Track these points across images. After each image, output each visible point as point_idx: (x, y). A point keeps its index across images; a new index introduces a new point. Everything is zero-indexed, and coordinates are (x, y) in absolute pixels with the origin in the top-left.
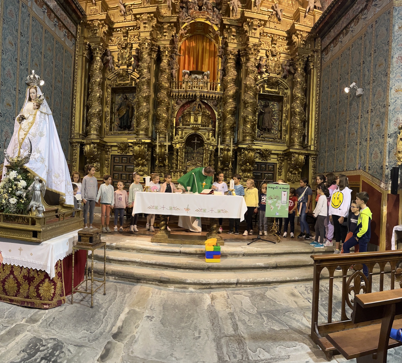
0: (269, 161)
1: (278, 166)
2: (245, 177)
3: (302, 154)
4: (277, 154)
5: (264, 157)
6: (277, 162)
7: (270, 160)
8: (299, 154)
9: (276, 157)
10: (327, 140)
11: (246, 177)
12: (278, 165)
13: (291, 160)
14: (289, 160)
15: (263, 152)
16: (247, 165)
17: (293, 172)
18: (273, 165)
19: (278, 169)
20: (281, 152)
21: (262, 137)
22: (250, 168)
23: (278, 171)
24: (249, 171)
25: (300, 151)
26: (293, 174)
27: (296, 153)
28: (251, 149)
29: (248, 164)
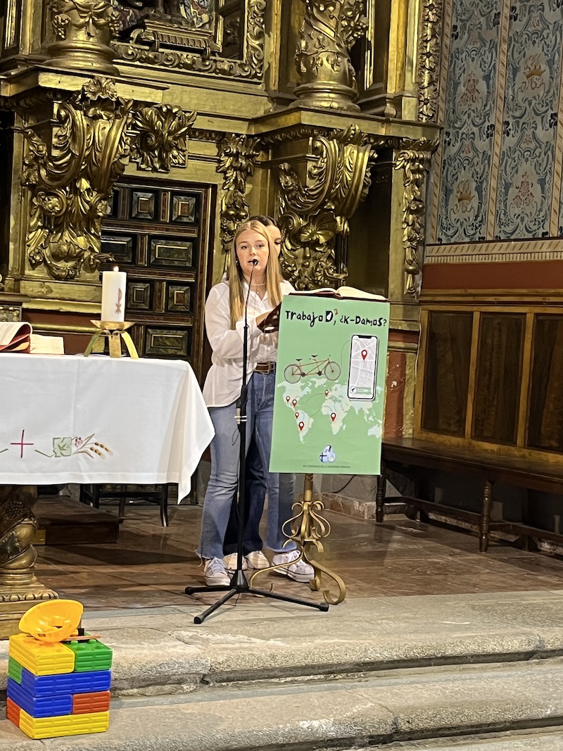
0: (176, 175)
1: (222, 202)
2: (57, 256)
3: (358, 140)
4: (221, 139)
5: (151, 149)
6: (219, 180)
7: (182, 166)
8: (344, 140)
9: (210, 149)
10: (501, 69)
11: (68, 257)
12: (221, 193)
13: (297, 170)
14: (287, 173)
15: (150, 123)
16: (76, 191)
17: (305, 236)
18: (197, 196)
19: (225, 215)
20: (243, 129)
21: (139, 41)
22: (93, 208)
23: (223, 230)
24: (86, 222)
25: (350, 121)
26: (304, 245)
27: (327, 132)
28: (104, 103)
29: (85, 184)
